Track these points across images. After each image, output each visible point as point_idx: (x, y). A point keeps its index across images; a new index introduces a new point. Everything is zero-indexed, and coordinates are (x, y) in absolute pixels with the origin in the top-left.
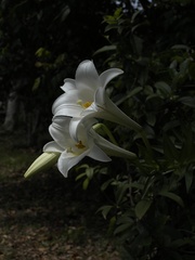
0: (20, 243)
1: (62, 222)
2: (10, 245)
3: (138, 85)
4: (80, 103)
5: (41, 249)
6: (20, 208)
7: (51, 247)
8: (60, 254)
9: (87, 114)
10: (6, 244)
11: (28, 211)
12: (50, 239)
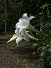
0: (21, 63)
1: (33, 59)
2: (19, 63)
3: (48, 23)
4: (22, 25)
5: (26, 65)
6: (23, 54)
7: (29, 64)
8: (31, 66)
9: (24, 28)
10: (18, 62)
11: (25, 55)
12: (29, 62)
